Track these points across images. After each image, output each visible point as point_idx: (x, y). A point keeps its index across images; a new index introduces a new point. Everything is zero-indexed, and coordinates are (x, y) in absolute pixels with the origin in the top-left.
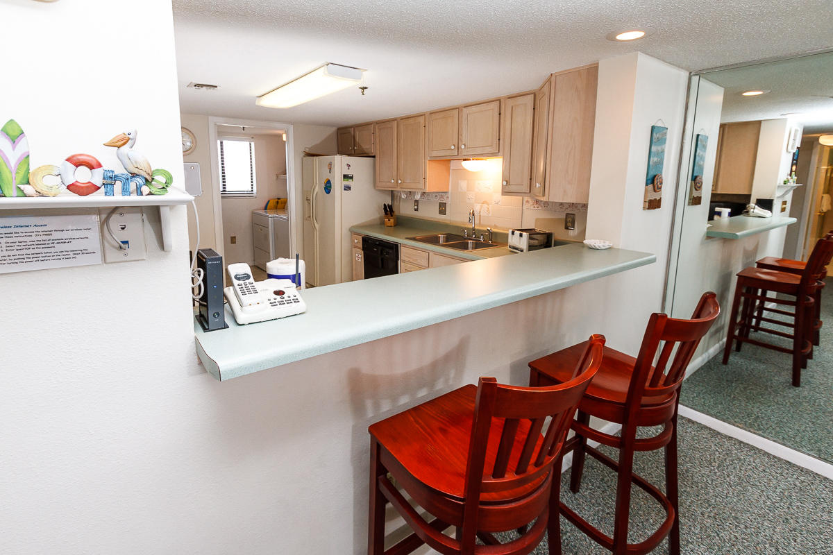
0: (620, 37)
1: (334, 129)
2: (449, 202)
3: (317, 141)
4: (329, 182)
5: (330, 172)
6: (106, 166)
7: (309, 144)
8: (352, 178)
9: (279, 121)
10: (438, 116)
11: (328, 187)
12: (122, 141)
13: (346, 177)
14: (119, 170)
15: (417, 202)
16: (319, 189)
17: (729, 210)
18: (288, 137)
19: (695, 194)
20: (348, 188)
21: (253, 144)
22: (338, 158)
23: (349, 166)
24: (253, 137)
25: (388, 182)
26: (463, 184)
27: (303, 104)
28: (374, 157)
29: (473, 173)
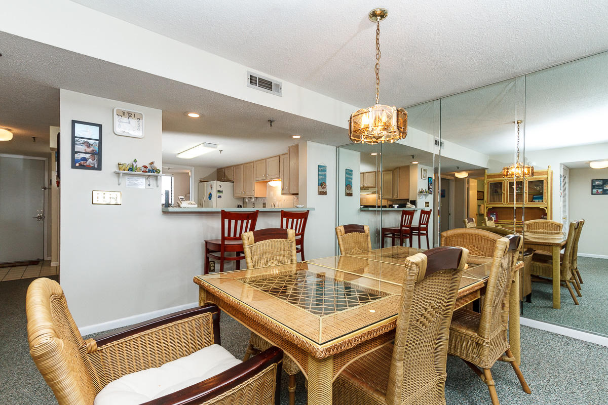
0: (293, 137)
1: (216, 169)
2: (267, 202)
3: (207, 175)
4: (211, 194)
5: (211, 189)
6: (149, 168)
7: (202, 177)
8: (222, 192)
9: (187, 165)
10: (259, 162)
11: (210, 197)
12: (152, 163)
13: (219, 191)
14: (151, 169)
15: (254, 203)
16: (206, 197)
17: (398, 205)
18: (191, 174)
19: (348, 192)
20: (220, 197)
21: (173, 178)
22: (215, 182)
23: (220, 186)
24: (173, 174)
25: (239, 193)
26: (272, 193)
27: (198, 157)
28: (233, 182)
29: (274, 187)
